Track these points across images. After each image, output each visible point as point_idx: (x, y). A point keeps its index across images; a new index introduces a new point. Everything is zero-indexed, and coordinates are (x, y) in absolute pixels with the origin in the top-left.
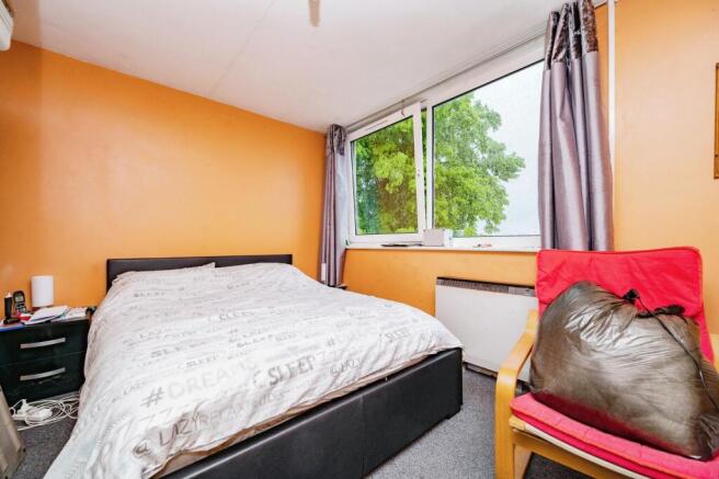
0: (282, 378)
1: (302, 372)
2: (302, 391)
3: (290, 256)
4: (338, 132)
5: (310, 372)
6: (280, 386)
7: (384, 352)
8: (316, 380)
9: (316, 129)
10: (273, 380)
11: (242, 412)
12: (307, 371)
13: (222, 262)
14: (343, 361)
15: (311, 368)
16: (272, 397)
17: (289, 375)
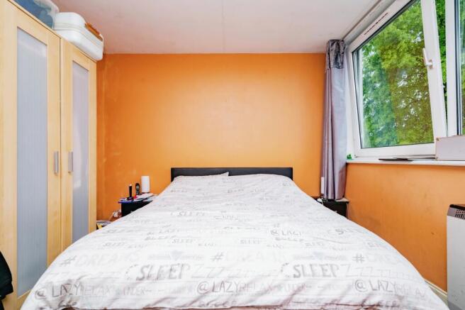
0: (149, 277)
1: (170, 277)
2: (162, 295)
3: (291, 169)
4: (334, 46)
5: (178, 280)
6: (145, 283)
7: (279, 287)
8: (180, 291)
9: (315, 51)
10: (141, 276)
11: (108, 294)
12: (175, 278)
13: (233, 172)
14: (217, 281)
15: (180, 277)
16: (135, 291)
17: (156, 276)
